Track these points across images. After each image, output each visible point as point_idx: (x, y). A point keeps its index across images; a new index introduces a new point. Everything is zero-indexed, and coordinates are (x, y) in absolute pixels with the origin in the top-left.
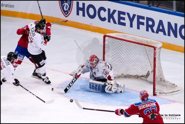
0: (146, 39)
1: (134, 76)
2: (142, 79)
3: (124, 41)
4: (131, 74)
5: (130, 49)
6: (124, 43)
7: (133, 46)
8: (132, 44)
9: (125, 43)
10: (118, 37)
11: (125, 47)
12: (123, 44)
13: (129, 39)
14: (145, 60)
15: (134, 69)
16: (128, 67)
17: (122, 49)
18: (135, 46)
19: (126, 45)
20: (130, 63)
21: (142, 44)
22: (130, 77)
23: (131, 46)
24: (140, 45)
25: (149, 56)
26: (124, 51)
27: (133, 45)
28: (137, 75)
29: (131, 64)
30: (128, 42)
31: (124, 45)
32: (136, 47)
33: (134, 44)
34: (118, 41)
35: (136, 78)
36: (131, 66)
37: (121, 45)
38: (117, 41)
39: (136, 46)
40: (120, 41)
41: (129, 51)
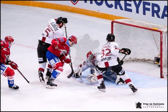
0: (152, 24)
1: (142, 60)
2: (149, 63)
3: (132, 27)
4: (138, 58)
5: (137, 34)
7: (140, 31)
8: (139, 29)
10: (125, 23)
11: (132, 32)
12: (130, 29)
13: (136, 24)
14: (152, 45)
15: (143, 53)
16: (135, 51)
17: (130, 34)
18: (142, 31)
20: (138, 47)
21: (148, 29)
22: (138, 61)
23: (138, 31)
24: (147, 30)
25: (156, 40)
26: (132, 36)
27: (140, 30)
28: (144, 59)
29: (138, 48)
30: (136, 28)
31: (132, 30)
32: (143, 32)
33: (141, 29)
34: (126, 26)
35: (143, 62)
36: (138, 51)
37: (128, 30)
38: (123, 26)
39: (143, 31)
40: (127, 26)
41: (136, 36)
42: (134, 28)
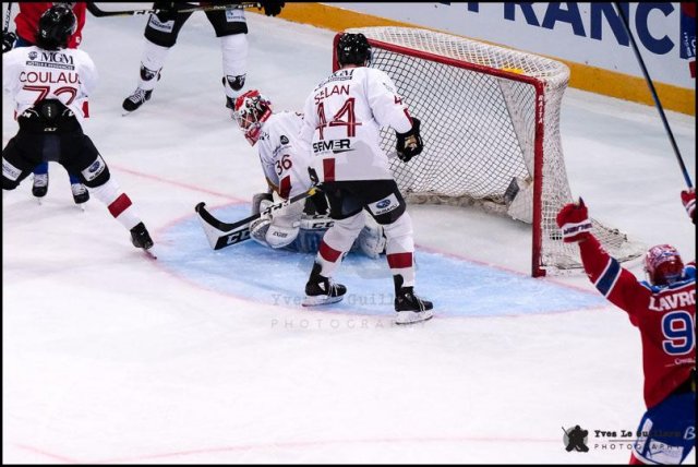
0: (505, 51)
1: (458, 198)
2: (487, 211)
3: (418, 60)
4: (444, 190)
5: (441, 90)
6: (415, 65)
7: (452, 79)
8: (449, 70)
9: (420, 68)
10: (391, 42)
11: (420, 81)
12: (413, 70)
13: (437, 50)
14: (500, 136)
15: (462, 170)
16: (430, 163)
17: (410, 88)
18: (458, 78)
19: (423, 76)
20: (441, 145)
21: (487, 71)
22: (439, 203)
23: (445, 80)
24: (481, 74)
25: (515, 118)
26: (417, 99)
27: (454, 74)
28: (468, 196)
29: (443, 151)
30: (434, 64)
31: (418, 73)
32: (463, 82)
33: (456, 69)
34: (394, 57)
35: (463, 206)
36: (442, 160)
37: (405, 73)
38: (388, 56)
39: (465, 78)
40: (399, 58)
41: (436, 99)
42: (427, 66)
